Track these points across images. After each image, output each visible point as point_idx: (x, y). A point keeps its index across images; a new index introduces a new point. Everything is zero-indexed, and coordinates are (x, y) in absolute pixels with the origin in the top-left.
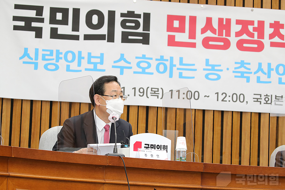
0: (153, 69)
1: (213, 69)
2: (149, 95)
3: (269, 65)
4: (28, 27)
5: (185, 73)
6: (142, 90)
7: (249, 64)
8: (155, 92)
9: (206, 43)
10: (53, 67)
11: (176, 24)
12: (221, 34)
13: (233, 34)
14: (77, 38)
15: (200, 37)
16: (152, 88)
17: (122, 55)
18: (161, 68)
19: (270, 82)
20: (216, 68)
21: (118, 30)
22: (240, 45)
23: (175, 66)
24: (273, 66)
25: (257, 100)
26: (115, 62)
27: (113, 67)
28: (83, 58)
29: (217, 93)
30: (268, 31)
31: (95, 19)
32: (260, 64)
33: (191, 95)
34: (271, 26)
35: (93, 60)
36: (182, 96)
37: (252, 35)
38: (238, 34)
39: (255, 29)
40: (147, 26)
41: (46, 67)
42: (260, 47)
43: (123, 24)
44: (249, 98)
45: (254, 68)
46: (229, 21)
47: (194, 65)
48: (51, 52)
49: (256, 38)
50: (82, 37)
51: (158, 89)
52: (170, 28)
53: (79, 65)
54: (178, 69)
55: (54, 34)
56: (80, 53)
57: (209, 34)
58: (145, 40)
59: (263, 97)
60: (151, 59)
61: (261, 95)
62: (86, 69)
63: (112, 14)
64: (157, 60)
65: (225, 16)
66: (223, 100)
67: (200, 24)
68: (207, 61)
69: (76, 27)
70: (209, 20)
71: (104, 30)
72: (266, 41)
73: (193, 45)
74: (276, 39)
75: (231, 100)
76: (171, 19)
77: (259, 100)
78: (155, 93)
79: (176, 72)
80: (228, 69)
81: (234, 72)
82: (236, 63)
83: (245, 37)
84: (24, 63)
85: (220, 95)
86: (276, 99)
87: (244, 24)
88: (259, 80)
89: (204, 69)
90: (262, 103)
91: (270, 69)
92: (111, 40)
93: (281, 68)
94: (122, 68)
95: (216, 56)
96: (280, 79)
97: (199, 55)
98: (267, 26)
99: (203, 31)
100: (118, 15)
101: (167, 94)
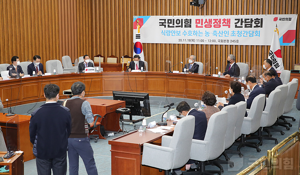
0: (192, 34)
1: (207, 33)
3: (222, 31)
4: (163, 25)
5: (200, 35)
6: (190, 40)
7: (217, 31)
8: (193, 40)
9: (205, 26)
10: (169, 35)
11: (198, 21)
12: (209, 23)
13: (212, 23)
14: (174, 27)
15: (204, 25)
17: (185, 31)
18: (194, 34)
19: (222, 36)
21: (184, 24)
22: (214, 26)
23: (198, 33)
24: (223, 32)
27: (183, 34)
30: (222, 21)
31: (178, 22)
32: (220, 31)
33: (202, 41)
35: (178, 33)
36: (200, 41)
38: (214, 23)
39: (218, 21)
40: (191, 23)
41: (167, 35)
42: (220, 26)
43: (185, 23)
44: (217, 41)
46: (211, 19)
47: (202, 32)
48: (168, 31)
49: (219, 24)
50: (175, 27)
52: (196, 23)
55: (169, 26)
56: (175, 31)
57: (206, 24)
58: (190, 27)
59: (221, 40)
60: (192, 31)
62: (176, 35)
66: (210, 42)
67: (204, 21)
68: (206, 31)
69: (174, 24)
70: (206, 20)
71: (180, 25)
72: (221, 25)
73: (202, 27)
75: (212, 42)
76: (197, 20)
79: (198, 35)
80: (211, 33)
81: (213, 34)
82: (213, 31)
83: (216, 24)
84: (162, 34)
85: (209, 40)
86: (224, 41)
87: (215, 20)
88: (219, 36)
89: (205, 33)
90: (220, 42)
91: (222, 32)
92: (182, 27)
93: (225, 32)
94: (185, 34)
95: (208, 29)
96: (225, 35)
97: (204, 29)
98: (222, 20)
99: (205, 23)
100: (183, 20)
101: (196, 40)
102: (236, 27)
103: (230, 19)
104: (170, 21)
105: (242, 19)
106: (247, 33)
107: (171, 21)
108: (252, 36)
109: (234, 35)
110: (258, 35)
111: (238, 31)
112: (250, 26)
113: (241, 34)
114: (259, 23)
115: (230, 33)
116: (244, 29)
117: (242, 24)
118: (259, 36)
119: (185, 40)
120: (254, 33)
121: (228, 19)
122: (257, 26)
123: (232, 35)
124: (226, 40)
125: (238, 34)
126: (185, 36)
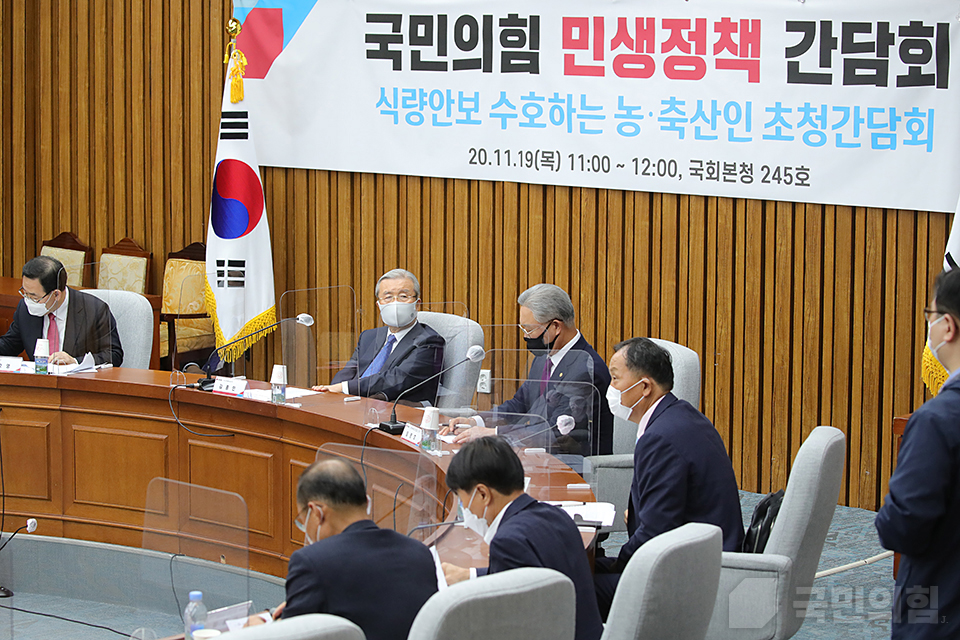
0: (544, 118)
1: (629, 115)
2: (539, 164)
3: (714, 103)
4: (383, 53)
5: (590, 124)
6: (529, 156)
7: (683, 103)
8: (548, 159)
9: (619, 69)
10: (417, 119)
11: (576, 33)
12: (640, 48)
13: (658, 47)
14: (442, 67)
15: (610, 55)
16: (543, 152)
17: (503, 94)
18: (557, 115)
19: (716, 138)
20: (634, 113)
21: (498, 49)
22: (669, 70)
23: (574, 110)
24: (721, 107)
25: (696, 172)
26: (493, 107)
27: (492, 115)
28: (453, 102)
29: (636, 160)
30: (713, 37)
31: (466, 33)
32: (700, 103)
33: (601, 164)
34: (718, 27)
35: (466, 105)
36: (587, 165)
37: (686, 48)
38: (666, 47)
39: (691, 36)
40: (535, 42)
41: (408, 119)
42: (699, 73)
43: (504, 42)
44: (684, 168)
45: (690, 110)
46: (651, 21)
47: (601, 108)
48: (413, 92)
49: (693, 53)
50: (450, 66)
51: (552, 153)
52: (568, 42)
53: (449, 115)
54: (579, 116)
55: (418, 64)
56: (449, 92)
57: (623, 49)
58: (534, 68)
59: (705, 167)
60: (543, 99)
61: (701, 162)
62: (458, 122)
63: (488, 19)
64: (550, 100)
65: (645, 16)
66: (644, 173)
67: (610, 32)
68: (621, 99)
69: (442, 51)
70: (622, 22)
71: (478, 52)
72: (709, 58)
73: (601, 72)
74: (726, 54)
75: (657, 174)
76: (568, 24)
77: (699, 172)
78: (547, 161)
79: (576, 122)
80: (651, 114)
81: (660, 119)
82: (663, 102)
83: (676, 52)
84: (382, 112)
85: (640, 162)
86: (725, 169)
87: (675, 26)
88: (698, 136)
89: (616, 116)
90: (704, 178)
91: (715, 113)
92: (488, 69)
93: (733, 110)
94: (504, 117)
95: (633, 89)
96: (731, 131)
97: (609, 89)
98: (710, 27)
99: (614, 45)
100: (496, 23)
101: (566, 162)
102: (795, 75)
103: (757, 23)
104: (421, 31)
105: (827, 26)
106: (858, 121)
107: (429, 31)
108: (887, 141)
109: (785, 132)
110: (923, 136)
111: (807, 109)
112: (873, 72)
113: (824, 127)
114: (925, 59)
115: (761, 117)
116: (838, 92)
117: (825, 61)
118: (929, 149)
119: (504, 157)
120: (901, 126)
121: (744, 22)
122: (914, 79)
123: (772, 131)
124: (739, 169)
125: (808, 127)
126: (504, 126)
